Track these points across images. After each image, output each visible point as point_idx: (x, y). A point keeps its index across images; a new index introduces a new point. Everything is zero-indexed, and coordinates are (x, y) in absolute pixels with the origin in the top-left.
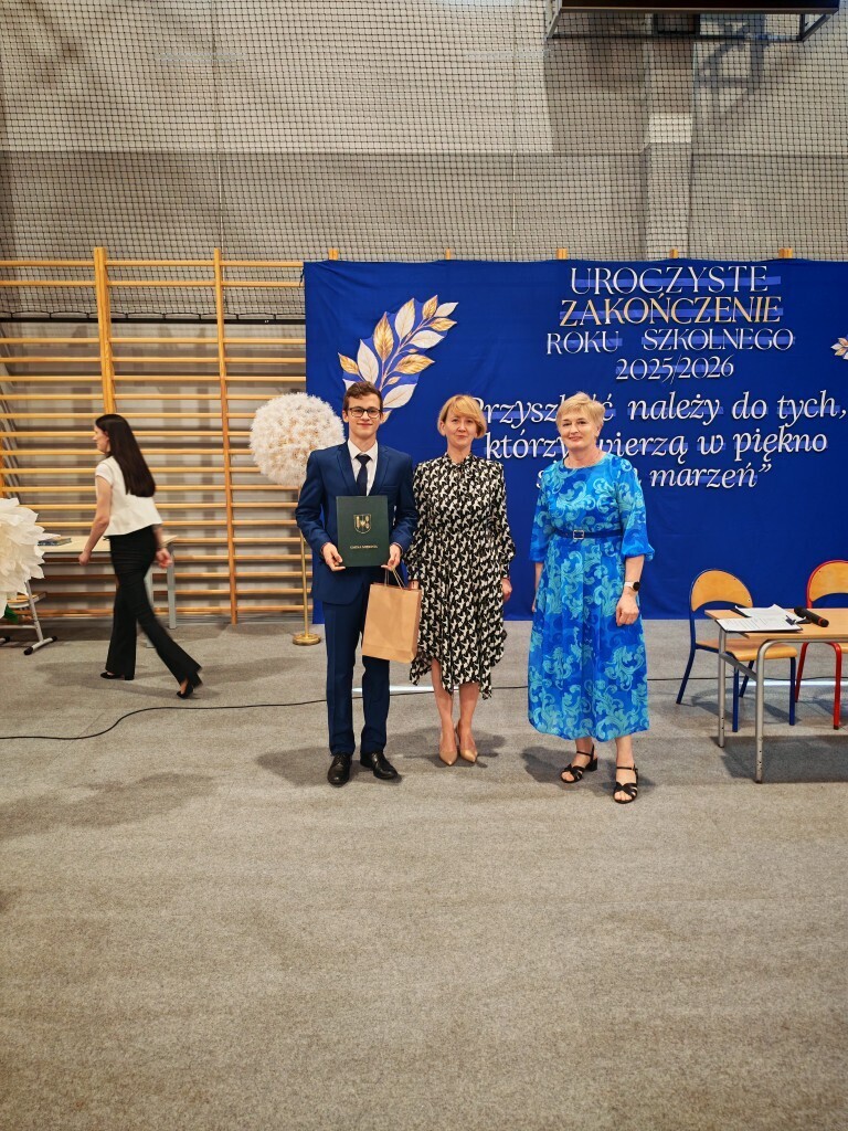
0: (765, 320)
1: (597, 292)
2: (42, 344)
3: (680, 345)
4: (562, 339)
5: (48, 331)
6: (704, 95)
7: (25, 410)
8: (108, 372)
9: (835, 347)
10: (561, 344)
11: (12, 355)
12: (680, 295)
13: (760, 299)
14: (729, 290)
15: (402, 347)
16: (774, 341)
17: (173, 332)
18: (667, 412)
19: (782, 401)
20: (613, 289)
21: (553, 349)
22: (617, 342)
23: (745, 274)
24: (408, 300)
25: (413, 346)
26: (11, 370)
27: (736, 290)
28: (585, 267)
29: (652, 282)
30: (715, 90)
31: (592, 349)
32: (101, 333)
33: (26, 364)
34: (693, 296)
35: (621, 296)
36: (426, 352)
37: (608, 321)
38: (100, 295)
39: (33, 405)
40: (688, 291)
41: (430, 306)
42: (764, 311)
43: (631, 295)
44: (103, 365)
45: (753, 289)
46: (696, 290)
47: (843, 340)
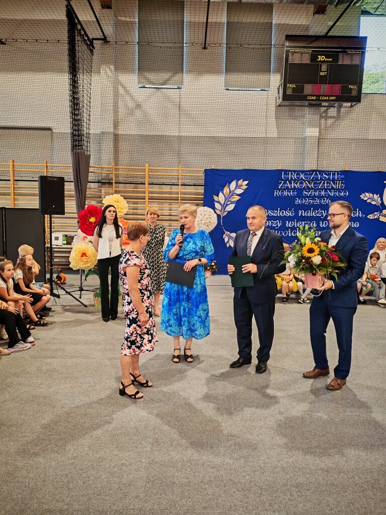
0: (340, 188)
1: (290, 179)
3: (314, 195)
4: (279, 192)
6: (323, 121)
8: (147, 199)
9: (361, 196)
12: (315, 180)
13: (338, 182)
14: (329, 179)
15: (232, 193)
16: (342, 194)
17: (163, 187)
18: (310, 214)
20: (294, 178)
21: (276, 195)
22: (295, 193)
23: (334, 174)
24: (234, 180)
25: (235, 193)
27: (331, 179)
28: (286, 172)
29: (306, 176)
30: (326, 120)
31: (288, 195)
32: (146, 188)
34: (318, 180)
35: (297, 180)
36: (239, 195)
37: (293, 187)
38: (147, 176)
41: (240, 182)
42: (339, 185)
43: (299, 180)
44: (146, 197)
45: (336, 179)
47: (363, 194)
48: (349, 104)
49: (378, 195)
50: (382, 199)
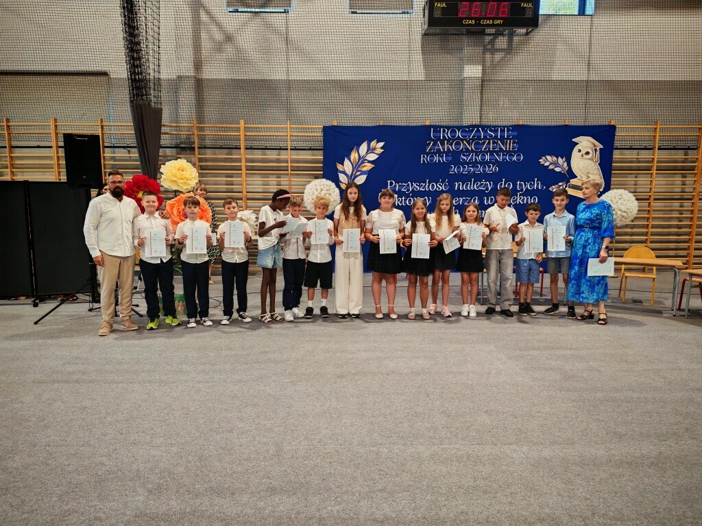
0: (511, 149)
1: (442, 138)
2: (214, 158)
3: (476, 159)
4: (427, 157)
5: (217, 152)
6: (488, 56)
8: (244, 169)
9: (540, 161)
12: (476, 139)
13: (509, 141)
14: (496, 137)
15: (362, 160)
16: (515, 158)
17: (268, 153)
19: (518, 183)
21: (424, 161)
22: (450, 158)
23: (502, 131)
24: (364, 142)
25: (366, 160)
27: (499, 137)
28: (437, 128)
29: (464, 134)
30: (493, 54)
31: (439, 161)
32: (242, 154)
34: (481, 140)
36: (372, 162)
37: (446, 150)
38: (242, 138)
40: (479, 138)
41: (373, 144)
42: (510, 146)
44: (242, 167)
45: (506, 137)
46: (482, 137)
47: (544, 158)
48: (523, 31)
49: (564, 159)
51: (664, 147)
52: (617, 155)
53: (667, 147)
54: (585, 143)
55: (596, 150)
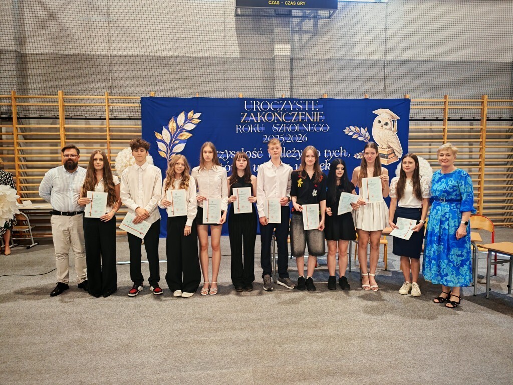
0: (318, 121)
1: (255, 110)
2: (38, 128)
3: (287, 130)
4: (242, 127)
5: (40, 122)
7: (31, 154)
8: (63, 138)
9: (344, 131)
10: (241, 129)
11: (26, 131)
12: (286, 111)
13: (315, 113)
14: (304, 109)
15: (180, 129)
16: (322, 129)
17: (91, 123)
19: (326, 151)
20: (261, 109)
21: (239, 131)
22: (263, 129)
23: (310, 104)
24: (182, 112)
25: (184, 129)
26: (25, 137)
27: (307, 110)
28: (250, 101)
29: (275, 106)
30: (300, 36)
31: (253, 131)
32: (60, 124)
33: (31, 135)
34: (291, 112)
35: (264, 111)
36: (190, 131)
37: (259, 121)
38: (61, 109)
39: (34, 151)
40: (289, 110)
41: (190, 114)
42: (317, 117)
43: (267, 112)
44: (61, 136)
45: (313, 109)
46: (292, 110)
47: (348, 128)
48: (326, 13)
49: (366, 129)
50: (371, 134)
51: (453, 118)
52: (412, 125)
53: (455, 118)
54: (384, 115)
55: (393, 121)
